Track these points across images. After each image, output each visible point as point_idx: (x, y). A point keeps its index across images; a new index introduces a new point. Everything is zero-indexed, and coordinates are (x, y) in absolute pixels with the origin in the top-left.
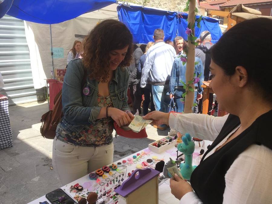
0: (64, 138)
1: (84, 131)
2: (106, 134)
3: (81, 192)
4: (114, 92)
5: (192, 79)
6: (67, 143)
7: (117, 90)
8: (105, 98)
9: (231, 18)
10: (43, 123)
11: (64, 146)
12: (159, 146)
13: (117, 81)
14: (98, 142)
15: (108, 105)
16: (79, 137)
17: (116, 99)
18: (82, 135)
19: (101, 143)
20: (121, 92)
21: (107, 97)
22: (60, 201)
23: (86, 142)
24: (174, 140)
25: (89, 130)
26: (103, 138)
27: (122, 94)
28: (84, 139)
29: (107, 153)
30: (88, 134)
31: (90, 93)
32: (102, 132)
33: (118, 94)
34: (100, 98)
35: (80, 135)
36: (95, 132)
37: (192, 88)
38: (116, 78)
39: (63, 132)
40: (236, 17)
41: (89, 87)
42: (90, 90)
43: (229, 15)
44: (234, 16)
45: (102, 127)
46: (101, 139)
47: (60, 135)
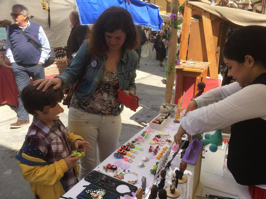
0: (76, 105)
1: (91, 99)
2: (112, 105)
3: (117, 171)
4: (121, 71)
5: (174, 62)
6: (78, 109)
7: (124, 70)
8: (111, 73)
9: (187, 6)
10: (66, 95)
11: (75, 112)
12: (160, 123)
13: (125, 61)
14: (104, 111)
15: (113, 79)
16: (87, 105)
17: (122, 77)
18: (89, 103)
19: (107, 112)
20: (127, 72)
21: (114, 73)
22: (105, 181)
23: (93, 109)
24: (169, 117)
25: (96, 99)
26: (108, 108)
27: (128, 73)
28: (92, 106)
29: (114, 123)
30: (94, 102)
31: (97, 66)
32: (108, 102)
33: (125, 73)
34: (106, 71)
35: (88, 103)
36: (101, 101)
37: (173, 69)
38: (124, 58)
39: (76, 100)
40: (191, 6)
41: (97, 61)
42: (97, 63)
43: (186, 3)
44: (189, 4)
45: (108, 97)
46: (107, 108)
47: (73, 103)
